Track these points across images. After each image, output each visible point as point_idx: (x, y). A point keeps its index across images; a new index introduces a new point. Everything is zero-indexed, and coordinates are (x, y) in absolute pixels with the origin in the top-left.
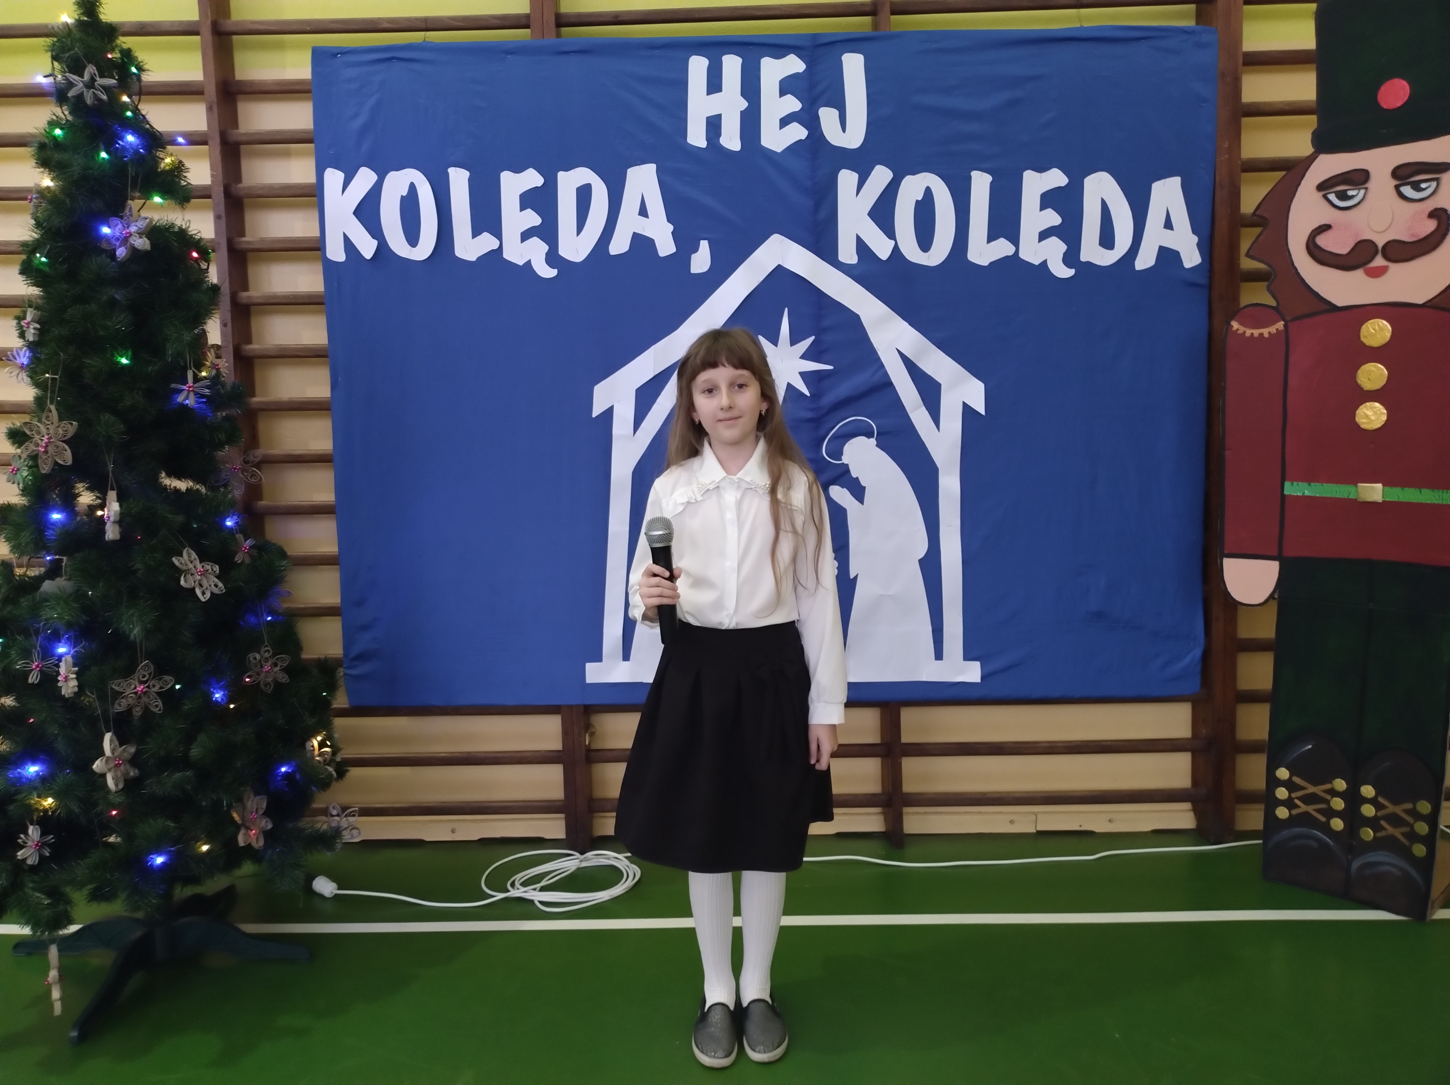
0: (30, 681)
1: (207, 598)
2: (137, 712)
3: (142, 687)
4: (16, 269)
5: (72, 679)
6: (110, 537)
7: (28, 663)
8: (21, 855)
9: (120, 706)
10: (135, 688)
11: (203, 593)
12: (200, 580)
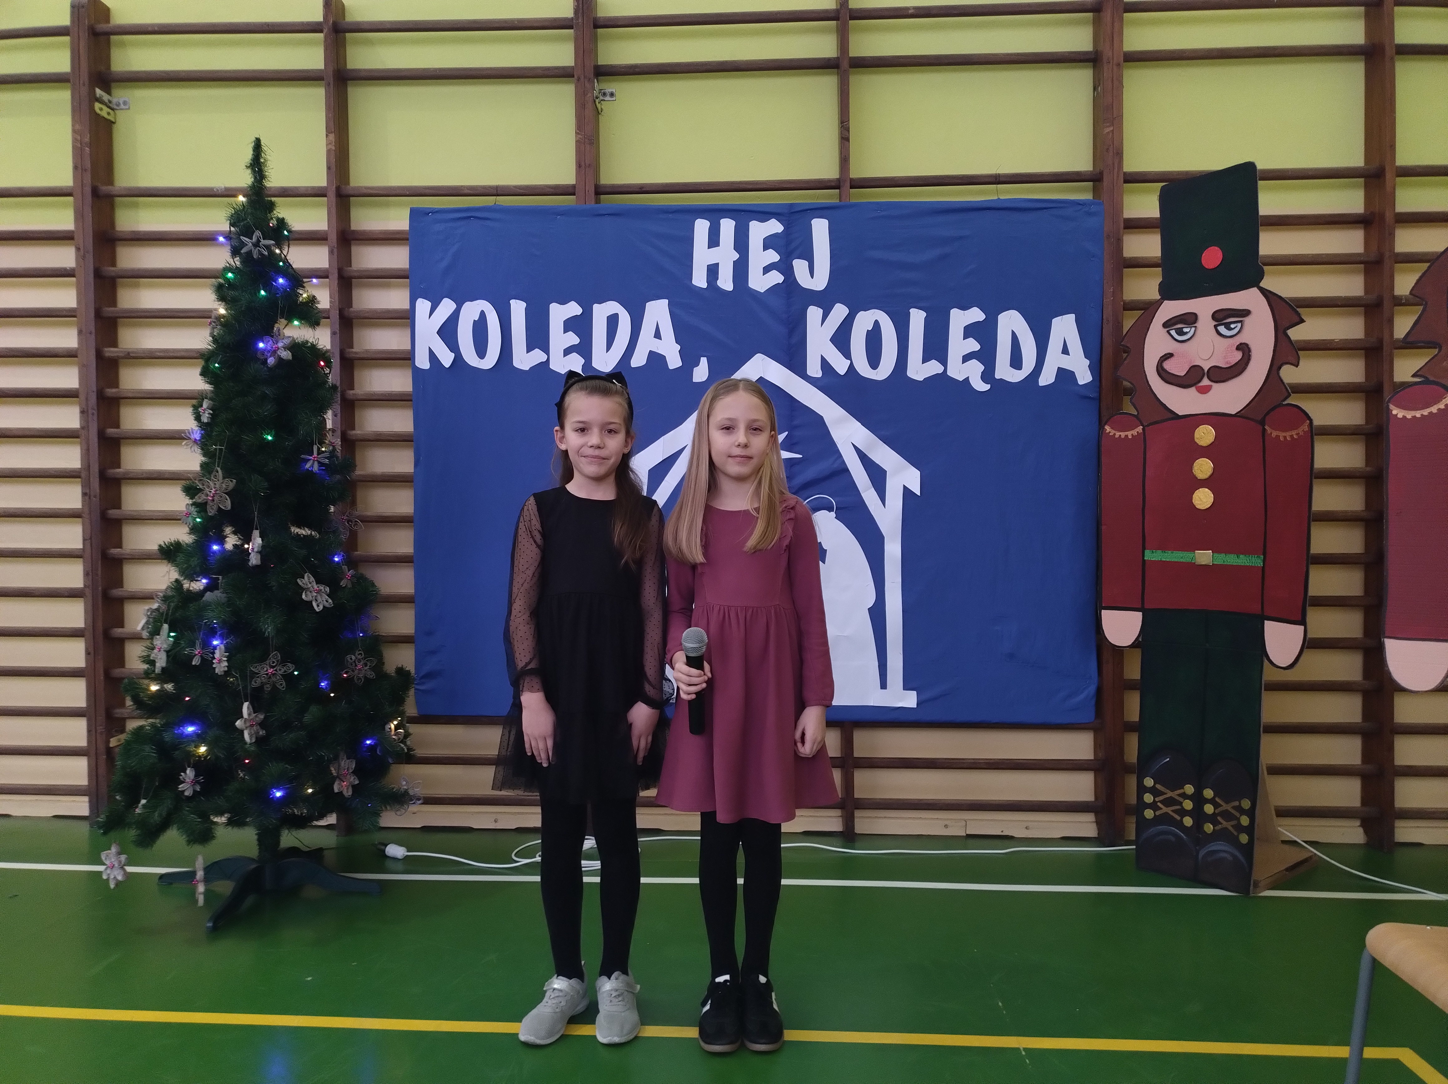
0: (193, 663)
1: (321, 609)
2: (268, 688)
3: (272, 670)
4: (198, 370)
5: (224, 661)
6: (254, 563)
7: (193, 650)
8: (182, 787)
9: (256, 683)
10: (267, 671)
11: (318, 606)
12: (316, 596)
